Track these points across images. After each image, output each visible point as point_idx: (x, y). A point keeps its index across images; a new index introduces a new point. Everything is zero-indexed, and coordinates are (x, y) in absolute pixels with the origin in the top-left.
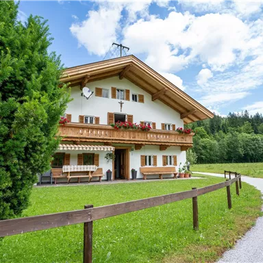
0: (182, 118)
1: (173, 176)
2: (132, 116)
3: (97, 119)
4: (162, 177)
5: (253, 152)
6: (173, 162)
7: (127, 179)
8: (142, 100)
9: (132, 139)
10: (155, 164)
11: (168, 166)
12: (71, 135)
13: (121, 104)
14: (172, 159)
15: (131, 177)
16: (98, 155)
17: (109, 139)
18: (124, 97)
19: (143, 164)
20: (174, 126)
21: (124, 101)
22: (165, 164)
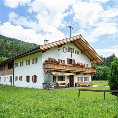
0: (90, 61)
1: (88, 85)
2: (75, 60)
3: (64, 61)
4: (85, 86)
6: (87, 80)
7: (74, 87)
8: (78, 53)
9: (78, 70)
11: (86, 82)
12: (60, 69)
13: (72, 55)
14: (87, 79)
15: (75, 86)
16: (65, 77)
17: (72, 70)
18: (72, 52)
19: (78, 81)
20: (88, 65)
21: (72, 53)
22: (85, 81)
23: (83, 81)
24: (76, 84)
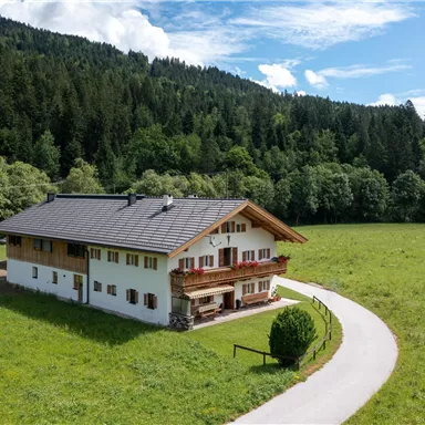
0: (276, 239)
2: (236, 248)
3: (212, 258)
5: (332, 205)
6: (266, 287)
8: (244, 230)
10: (253, 291)
11: (262, 291)
13: (229, 237)
14: (266, 284)
15: (235, 307)
17: (228, 279)
18: (231, 229)
19: (244, 293)
20: (269, 250)
21: (230, 234)
22: (260, 290)
23: (256, 291)
24: (238, 302)
